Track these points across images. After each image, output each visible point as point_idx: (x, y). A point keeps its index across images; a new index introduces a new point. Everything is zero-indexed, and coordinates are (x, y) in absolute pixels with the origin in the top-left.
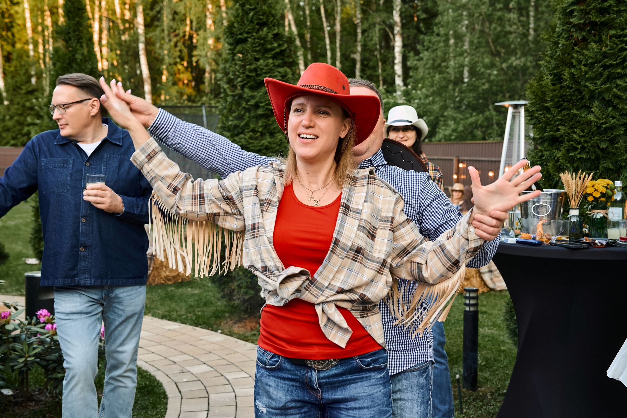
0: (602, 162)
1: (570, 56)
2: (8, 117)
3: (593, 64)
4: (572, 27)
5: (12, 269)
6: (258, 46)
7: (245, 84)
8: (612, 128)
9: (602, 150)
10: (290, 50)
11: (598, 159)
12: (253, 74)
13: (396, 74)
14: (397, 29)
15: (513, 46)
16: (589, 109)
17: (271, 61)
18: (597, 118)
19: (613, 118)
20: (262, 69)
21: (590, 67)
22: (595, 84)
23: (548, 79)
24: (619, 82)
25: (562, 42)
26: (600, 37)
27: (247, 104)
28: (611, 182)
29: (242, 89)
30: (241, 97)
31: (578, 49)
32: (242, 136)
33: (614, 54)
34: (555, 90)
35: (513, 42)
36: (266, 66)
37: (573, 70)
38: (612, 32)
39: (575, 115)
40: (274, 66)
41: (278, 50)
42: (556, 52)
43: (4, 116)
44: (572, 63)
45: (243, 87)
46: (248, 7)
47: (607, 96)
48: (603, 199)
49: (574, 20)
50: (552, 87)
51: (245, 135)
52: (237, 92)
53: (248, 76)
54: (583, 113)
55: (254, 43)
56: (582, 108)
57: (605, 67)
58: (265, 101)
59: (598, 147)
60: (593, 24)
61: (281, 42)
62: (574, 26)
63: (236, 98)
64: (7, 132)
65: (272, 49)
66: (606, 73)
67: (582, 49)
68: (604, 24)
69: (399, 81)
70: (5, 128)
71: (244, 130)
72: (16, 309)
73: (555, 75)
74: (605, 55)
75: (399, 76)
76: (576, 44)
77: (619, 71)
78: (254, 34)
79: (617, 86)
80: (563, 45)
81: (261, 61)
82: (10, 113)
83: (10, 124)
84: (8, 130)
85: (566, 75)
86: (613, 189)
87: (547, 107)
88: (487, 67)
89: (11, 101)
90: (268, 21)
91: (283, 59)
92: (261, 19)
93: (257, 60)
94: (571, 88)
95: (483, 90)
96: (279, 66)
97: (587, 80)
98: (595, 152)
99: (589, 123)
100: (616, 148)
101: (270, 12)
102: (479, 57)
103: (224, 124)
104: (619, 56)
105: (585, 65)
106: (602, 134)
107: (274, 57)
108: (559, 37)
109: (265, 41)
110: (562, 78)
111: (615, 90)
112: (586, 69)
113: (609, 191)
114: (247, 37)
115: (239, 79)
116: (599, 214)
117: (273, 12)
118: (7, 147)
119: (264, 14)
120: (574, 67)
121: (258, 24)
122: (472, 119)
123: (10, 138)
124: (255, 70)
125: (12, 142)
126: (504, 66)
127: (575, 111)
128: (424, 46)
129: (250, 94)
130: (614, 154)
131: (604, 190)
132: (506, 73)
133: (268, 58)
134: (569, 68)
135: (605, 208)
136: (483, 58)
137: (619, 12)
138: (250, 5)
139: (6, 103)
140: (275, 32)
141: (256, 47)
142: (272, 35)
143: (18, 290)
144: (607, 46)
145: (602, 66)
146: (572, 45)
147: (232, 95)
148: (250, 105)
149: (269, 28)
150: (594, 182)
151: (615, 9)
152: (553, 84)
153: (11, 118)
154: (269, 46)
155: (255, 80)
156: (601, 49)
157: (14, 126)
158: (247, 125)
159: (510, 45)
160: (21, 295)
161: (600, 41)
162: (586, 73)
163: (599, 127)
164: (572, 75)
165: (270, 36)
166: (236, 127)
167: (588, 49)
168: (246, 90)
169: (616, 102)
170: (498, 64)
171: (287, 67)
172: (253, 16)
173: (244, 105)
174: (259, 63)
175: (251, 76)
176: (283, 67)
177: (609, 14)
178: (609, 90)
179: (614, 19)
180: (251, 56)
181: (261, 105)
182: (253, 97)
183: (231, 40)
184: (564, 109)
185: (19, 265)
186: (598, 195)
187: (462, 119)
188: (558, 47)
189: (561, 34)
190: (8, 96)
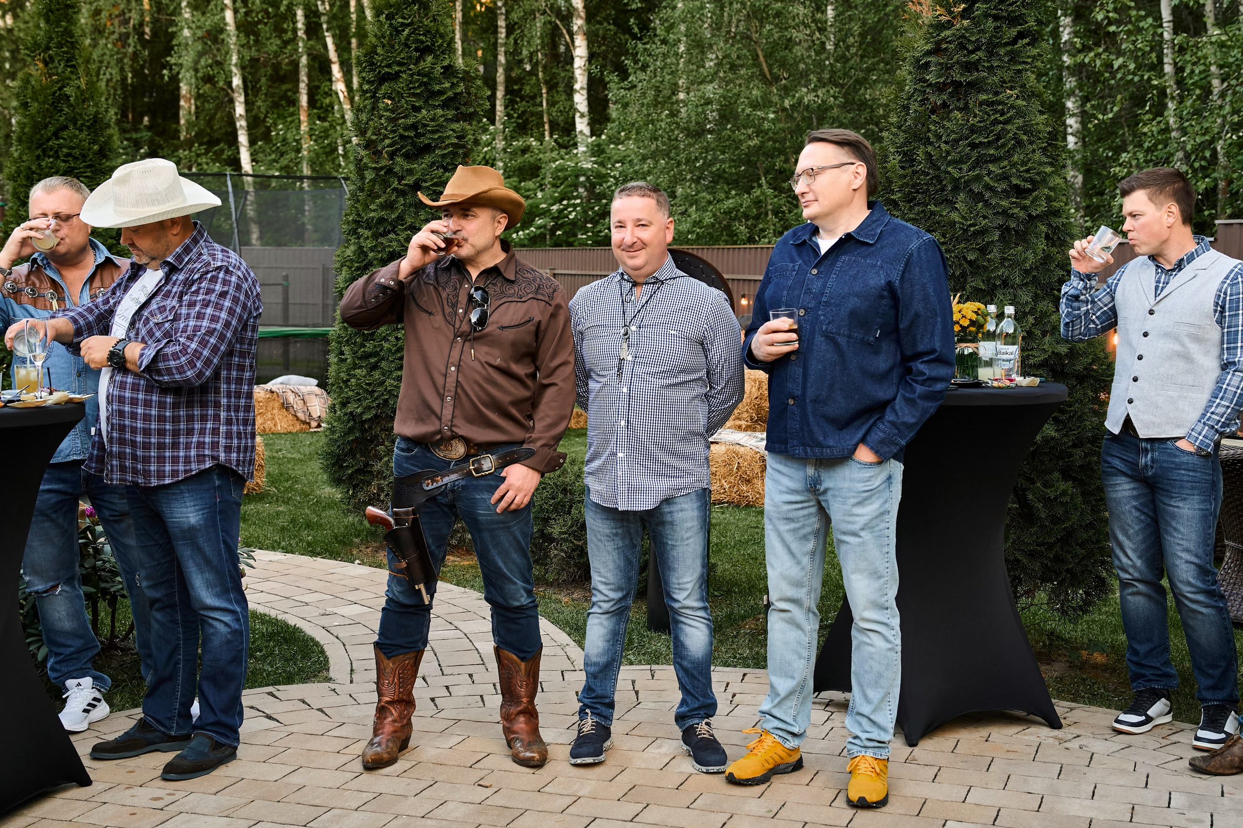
0: (969, 279)
1: (925, 129)
3: (956, 141)
4: (928, 86)
6: (419, 87)
7: (397, 149)
8: (983, 232)
9: (970, 263)
10: (469, 94)
11: (964, 275)
12: (412, 134)
13: (576, 110)
14: (578, 23)
15: (802, 66)
16: (951, 204)
17: (440, 112)
18: (963, 217)
19: (985, 217)
20: (426, 126)
21: (953, 146)
22: (960, 169)
23: (894, 160)
24: (992, 167)
25: (914, 106)
26: (967, 103)
27: (399, 184)
28: (982, 306)
29: (392, 159)
30: (390, 171)
31: (937, 119)
32: (392, 236)
33: (986, 128)
34: (905, 177)
35: (802, 59)
36: (433, 120)
37: (930, 149)
38: (983, 97)
39: (933, 213)
40: (447, 120)
41: (450, 94)
42: (906, 120)
44: (929, 138)
45: (392, 155)
46: (400, 20)
47: (976, 188)
48: (972, 329)
49: (931, 78)
50: (902, 172)
51: (397, 235)
52: (383, 163)
53: (402, 137)
54: (944, 210)
55: (411, 82)
56: (942, 203)
57: (973, 146)
58: (432, 179)
59: (965, 258)
60: (958, 85)
61: (455, 81)
62: (930, 85)
63: (382, 173)
65: (441, 93)
66: (975, 154)
67: (942, 119)
68: (971, 85)
69: (582, 125)
71: (395, 227)
73: (905, 154)
74: (973, 130)
75: (582, 116)
76: (933, 112)
77: (992, 152)
78: (412, 66)
79: (990, 172)
80: (916, 111)
81: (424, 112)
85: (920, 155)
86: (985, 315)
87: (894, 201)
88: (755, 106)
90: (433, 45)
91: (457, 109)
92: (422, 42)
93: (417, 109)
94: (928, 174)
95: (749, 147)
96: (452, 120)
97: (949, 164)
98: (961, 265)
99: (953, 224)
100: (989, 260)
101: (437, 31)
102: (740, 85)
103: (359, 215)
104: (992, 131)
105: (946, 142)
106: (969, 241)
107: (445, 105)
108: (909, 99)
109: (430, 79)
110: (914, 160)
111: (986, 178)
112: (948, 147)
113: (980, 318)
114: (400, 71)
115: (387, 142)
116: (967, 349)
117: (442, 30)
119: (427, 32)
120: (931, 144)
121: (416, 49)
122: (730, 203)
124: (414, 127)
126: (787, 103)
127: (933, 208)
128: (636, 62)
129: (407, 166)
130: (986, 268)
131: (974, 317)
132: (790, 117)
133: (435, 107)
134: (924, 144)
135: (974, 340)
136: (748, 87)
137: (991, 69)
138: (404, 18)
140: (445, 63)
141: (414, 88)
142: (442, 68)
144: (975, 117)
145: (969, 145)
146: (928, 112)
147: (374, 168)
148: (406, 185)
149: (436, 57)
150: (961, 306)
151: (986, 64)
152: (902, 168)
154: (437, 88)
155: (413, 144)
156: (968, 121)
158: (401, 218)
159: (796, 63)
161: (965, 109)
162: (948, 153)
163: (965, 231)
164: (929, 155)
165: (439, 69)
166: (382, 220)
167: (950, 120)
168: (398, 159)
169: (987, 195)
170: (776, 99)
171: (464, 121)
172: (409, 35)
173: (395, 184)
174: (420, 116)
175: (408, 137)
176: (458, 121)
177: (978, 71)
178: (978, 178)
179: (985, 78)
180: (407, 102)
181: (424, 184)
182: (410, 172)
183: (371, 76)
184: (918, 204)
186: (966, 323)
187: (710, 203)
188: (908, 114)
189: (912, 95)
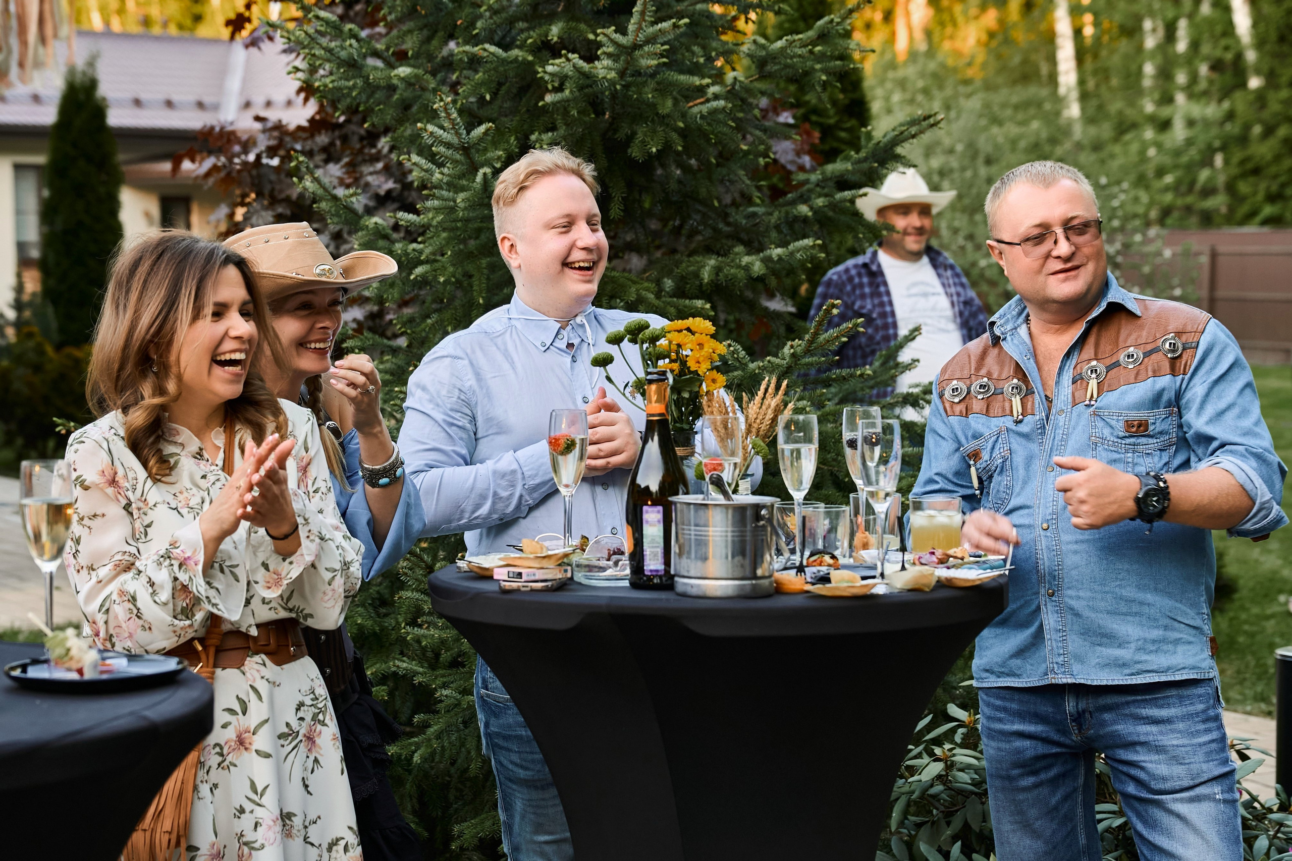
2: (1257, 130)
5: (1246, 627)
43: (1247, 127)
64: (1251, 179)
70: (1249, 166)
72: (1244, 757)
82: (1266, 114)
83: (1263, 150)
84: (1256, 171)
89: (1271, 78)
118: (1250, 229)
123: (1260, 196)
125: (1268, 210)
139: (1254, 83)
143: (1262, 698)
153: (1269, 131)
157: (1277, 158)
160: (1269, 714)
185: (1268, 618)
190: (1260, 60)
